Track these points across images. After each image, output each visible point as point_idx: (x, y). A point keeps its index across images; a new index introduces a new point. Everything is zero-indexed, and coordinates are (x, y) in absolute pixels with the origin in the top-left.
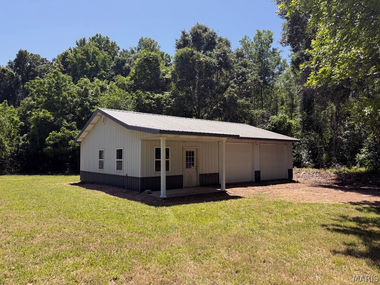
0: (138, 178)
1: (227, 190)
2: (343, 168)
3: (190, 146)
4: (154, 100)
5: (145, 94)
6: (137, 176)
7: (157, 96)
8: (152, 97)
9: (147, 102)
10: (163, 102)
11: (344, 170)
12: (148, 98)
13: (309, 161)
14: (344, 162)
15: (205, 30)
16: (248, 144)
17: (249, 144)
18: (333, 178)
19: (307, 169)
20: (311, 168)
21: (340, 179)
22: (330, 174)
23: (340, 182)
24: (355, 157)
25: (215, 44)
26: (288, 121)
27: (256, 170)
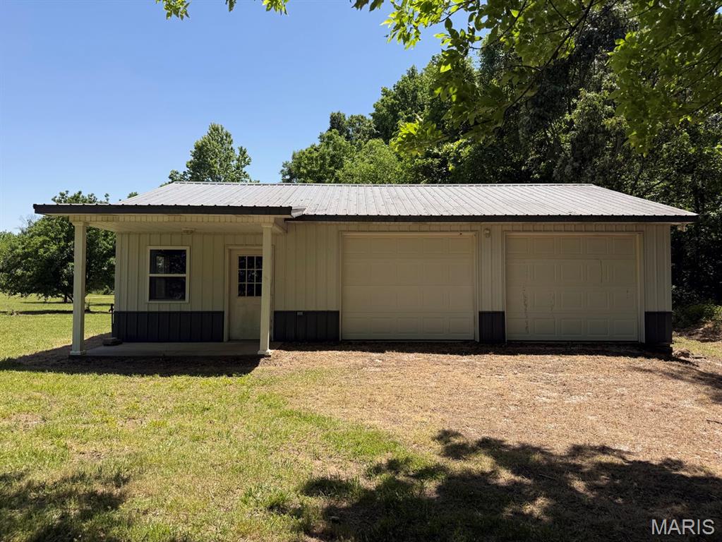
3: (246, 245)
16: (458, 234)
17: (464, 234)
27: (487, 308)
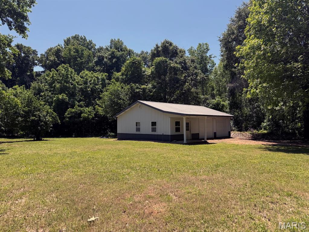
0: (169, 135)
1: (207, 141)
2: (255, 131)
4: (141, 89)
5: (136, 85)
6: (168, 134)
7: (143, 86)
8: (139, 87)
9: (138, 90)
10: (147, 91)
11: (255, 132)
12: (137, 88)
13: (235, 127)
14: (255, 127)
15: (171, 44)
17: (211, 118)
18: (249, 136)
19: (234, 132)
20: (236, 131)
21: (254, 137)
22: (248, 134)
23: (254, 138)
24: (261, 124)
25: (177, 54)
26: (222, 103)
27: (215, 132)
